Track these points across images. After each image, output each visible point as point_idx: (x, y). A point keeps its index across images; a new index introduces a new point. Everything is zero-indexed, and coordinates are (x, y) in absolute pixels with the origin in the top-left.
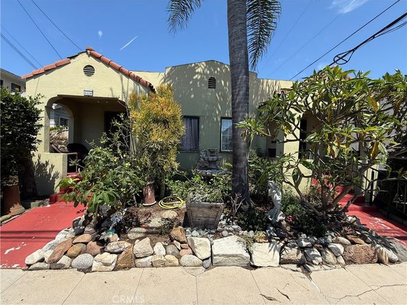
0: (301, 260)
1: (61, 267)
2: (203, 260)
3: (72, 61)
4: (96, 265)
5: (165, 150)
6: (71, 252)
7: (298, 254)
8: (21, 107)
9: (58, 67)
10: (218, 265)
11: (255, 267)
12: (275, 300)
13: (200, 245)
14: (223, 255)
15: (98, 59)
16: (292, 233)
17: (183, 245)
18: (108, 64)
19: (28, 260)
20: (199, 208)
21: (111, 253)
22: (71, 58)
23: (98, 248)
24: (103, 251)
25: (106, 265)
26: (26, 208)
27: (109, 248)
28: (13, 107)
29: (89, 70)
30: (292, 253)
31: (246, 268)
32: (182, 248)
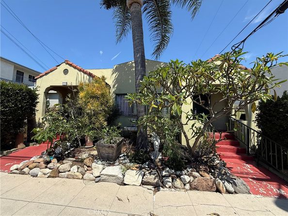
0: (157, 183)
1: (24, 173)
2: (96, 177)
3: (58, 67)
4: (40, 174)
5: (96, 114)
6: (31, 166)
7: (155, 179)
8: (27, 93)
9: (51, 71)
10: (104, 181)
11: (125, 185)
12: (122, 200)
13: (95, 168)
14: (106, 175)
15: (71, 65)
16: (161, 167)
17: (88, 168)
18: (75, 68)
19: (12, 169)
20: (103, 147)
21: (50, 169)
22: (57, 66)
23: (44, 165)
24: (46, 167)
25: (45, 174)
26: (26, 146)
27: (49, 166)
28: (23, 93)
29: (66, 72)
30: (151, 178)
31: (120, 185)
32: (87, 170)
